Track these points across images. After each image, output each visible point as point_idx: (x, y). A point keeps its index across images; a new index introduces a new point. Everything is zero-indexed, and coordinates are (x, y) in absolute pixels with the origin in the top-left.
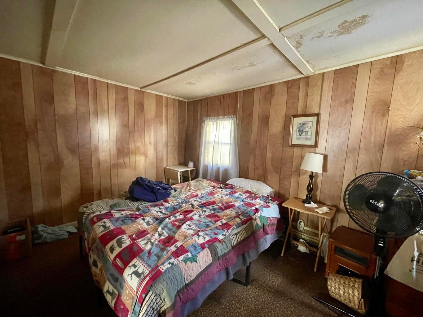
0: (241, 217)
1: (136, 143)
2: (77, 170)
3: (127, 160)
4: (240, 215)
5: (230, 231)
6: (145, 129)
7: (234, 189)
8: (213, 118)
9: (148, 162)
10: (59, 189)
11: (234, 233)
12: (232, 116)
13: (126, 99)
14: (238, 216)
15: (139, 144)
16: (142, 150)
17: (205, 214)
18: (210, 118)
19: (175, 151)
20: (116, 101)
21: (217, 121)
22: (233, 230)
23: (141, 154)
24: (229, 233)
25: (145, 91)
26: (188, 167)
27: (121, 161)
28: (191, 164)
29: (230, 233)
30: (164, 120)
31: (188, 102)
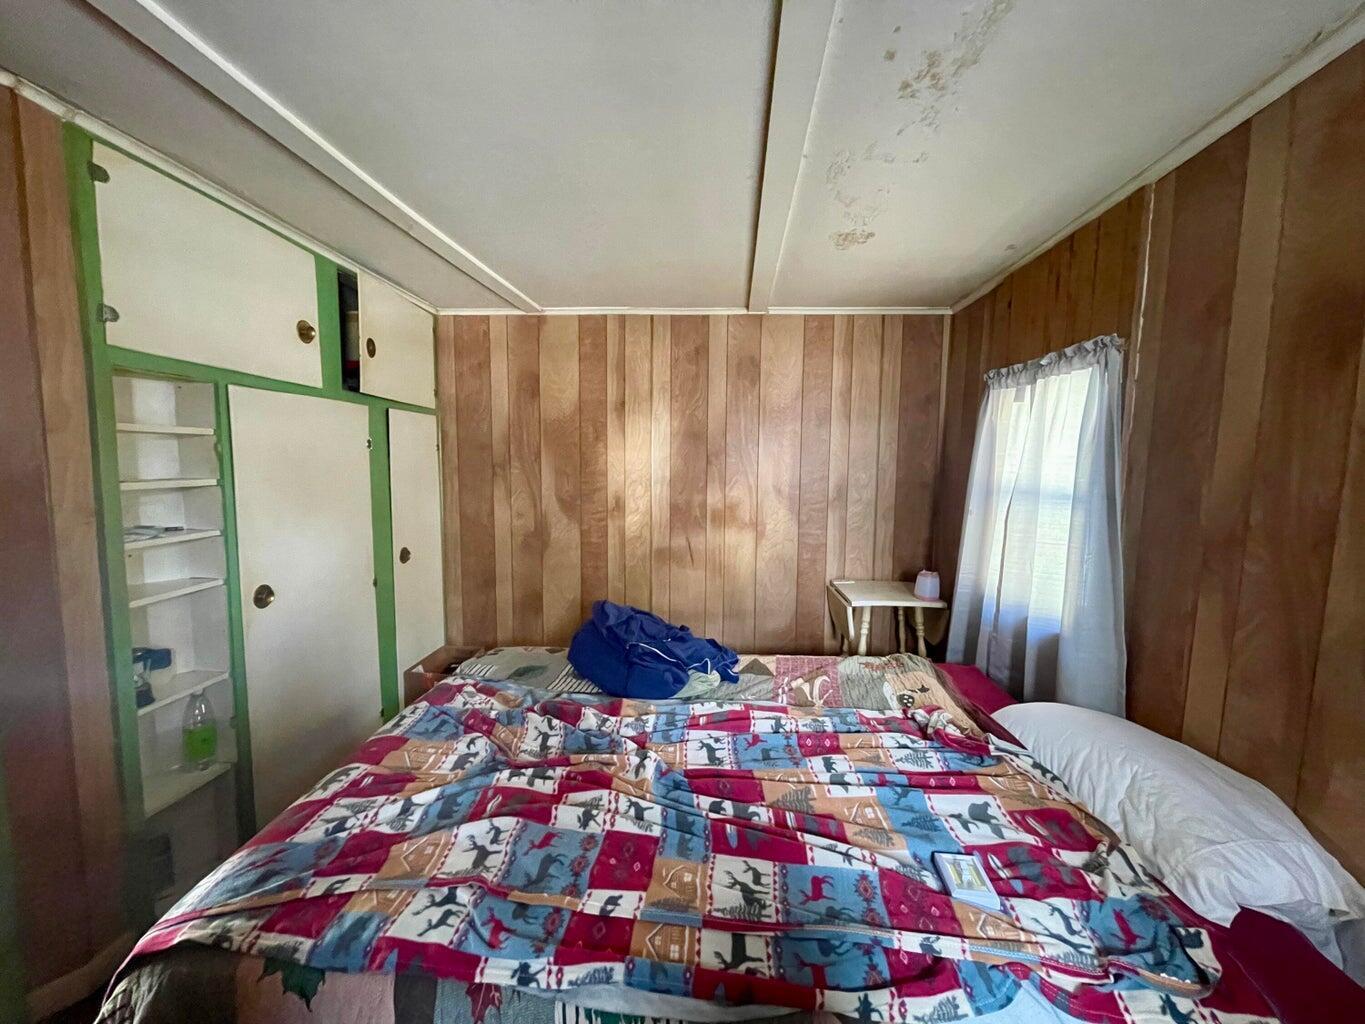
0: (755, 946)
1: (727, 489)
2: (575, 555)
3: (698, 541)
4: (758, 926)
5: (573, 972)
6: (761, 441)
7: (988, 761)
8: (1020, 366)
9: (765, 552)
10: (539, 597)
11: (594, 1004)
12: (1096, 343)
13: (701, 352)
14: (737, 927)
15: (737, 493)
16: (745, 513)
17: (612, 825)
18: (1008, 373)
19: (881, 524)
20: (675, 363)
21: (1033, 381)
22: (594, 979)
23: (742, 527)
24: (559, 982)
25: (763, 313)
26: (914, 595)
27: (679, 542)
28: (928, 583)
29: (564, 986)
30: (836, 403)
31: (953, 317)
